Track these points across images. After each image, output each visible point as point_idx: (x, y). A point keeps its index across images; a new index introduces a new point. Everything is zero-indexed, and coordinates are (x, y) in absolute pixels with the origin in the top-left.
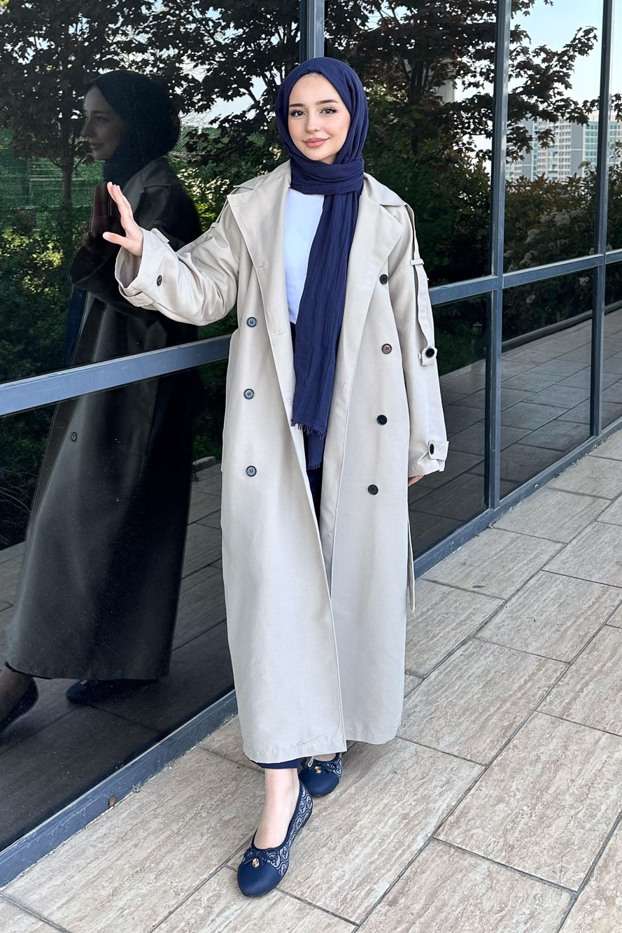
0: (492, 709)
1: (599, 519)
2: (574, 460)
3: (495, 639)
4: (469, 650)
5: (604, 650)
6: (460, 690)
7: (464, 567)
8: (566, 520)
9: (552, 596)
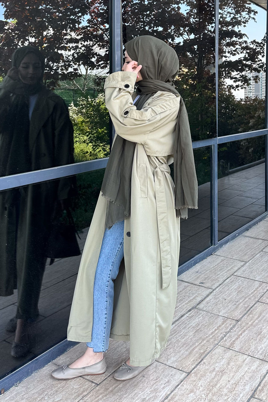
0: (197, 344)
1: (264, 250)
2: (257, 223)
3: (205, 309)
4: (192, 314)
5: (255, 314)
6: (183, 334)
7: (197, 273)
8: (248, 251)
9: (235, 287)
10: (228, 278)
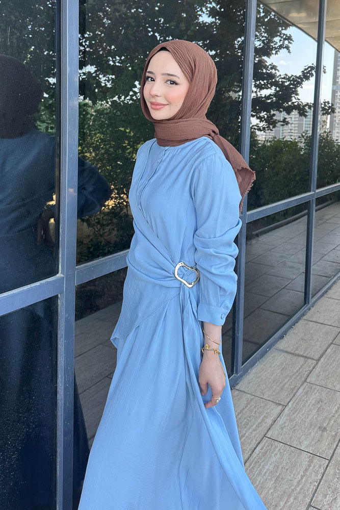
1: (308, 381)
2: (293, 325)
8: (286, 381)
10: (259, 443)
